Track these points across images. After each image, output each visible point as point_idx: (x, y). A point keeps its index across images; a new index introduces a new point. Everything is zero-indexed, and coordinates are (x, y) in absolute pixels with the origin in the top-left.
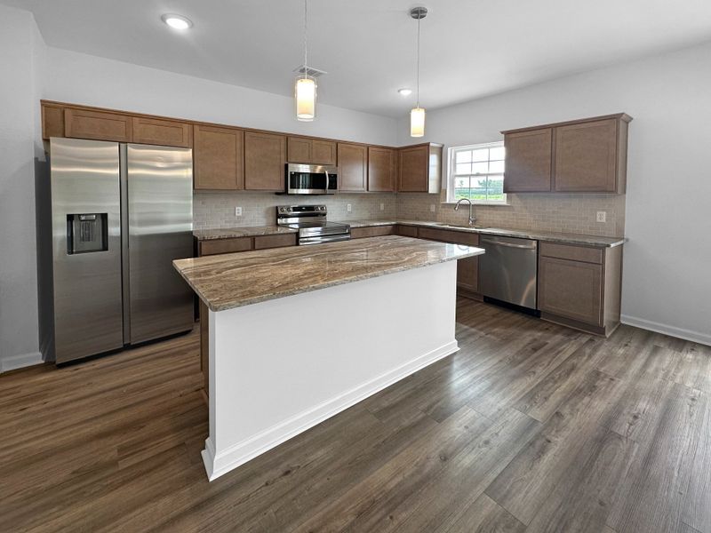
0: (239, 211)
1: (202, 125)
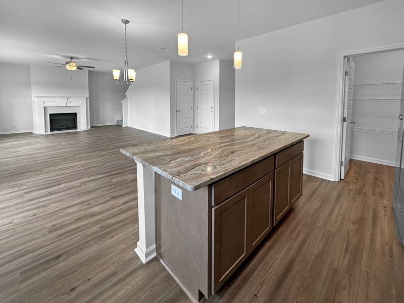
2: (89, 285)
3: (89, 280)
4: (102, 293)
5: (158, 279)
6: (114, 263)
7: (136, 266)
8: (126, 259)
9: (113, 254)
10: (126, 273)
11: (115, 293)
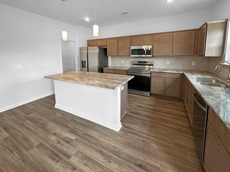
0: (123, 62)
1: (109, 39)
2: (138, 137)
3: (137, 139)
4: (138, 131)
5: (125, 120)
6: (127, 135)
7: (124, 128)
8: (123, 133)
9: (124, 139)
10: (128, 129)
11: (135, 128)
